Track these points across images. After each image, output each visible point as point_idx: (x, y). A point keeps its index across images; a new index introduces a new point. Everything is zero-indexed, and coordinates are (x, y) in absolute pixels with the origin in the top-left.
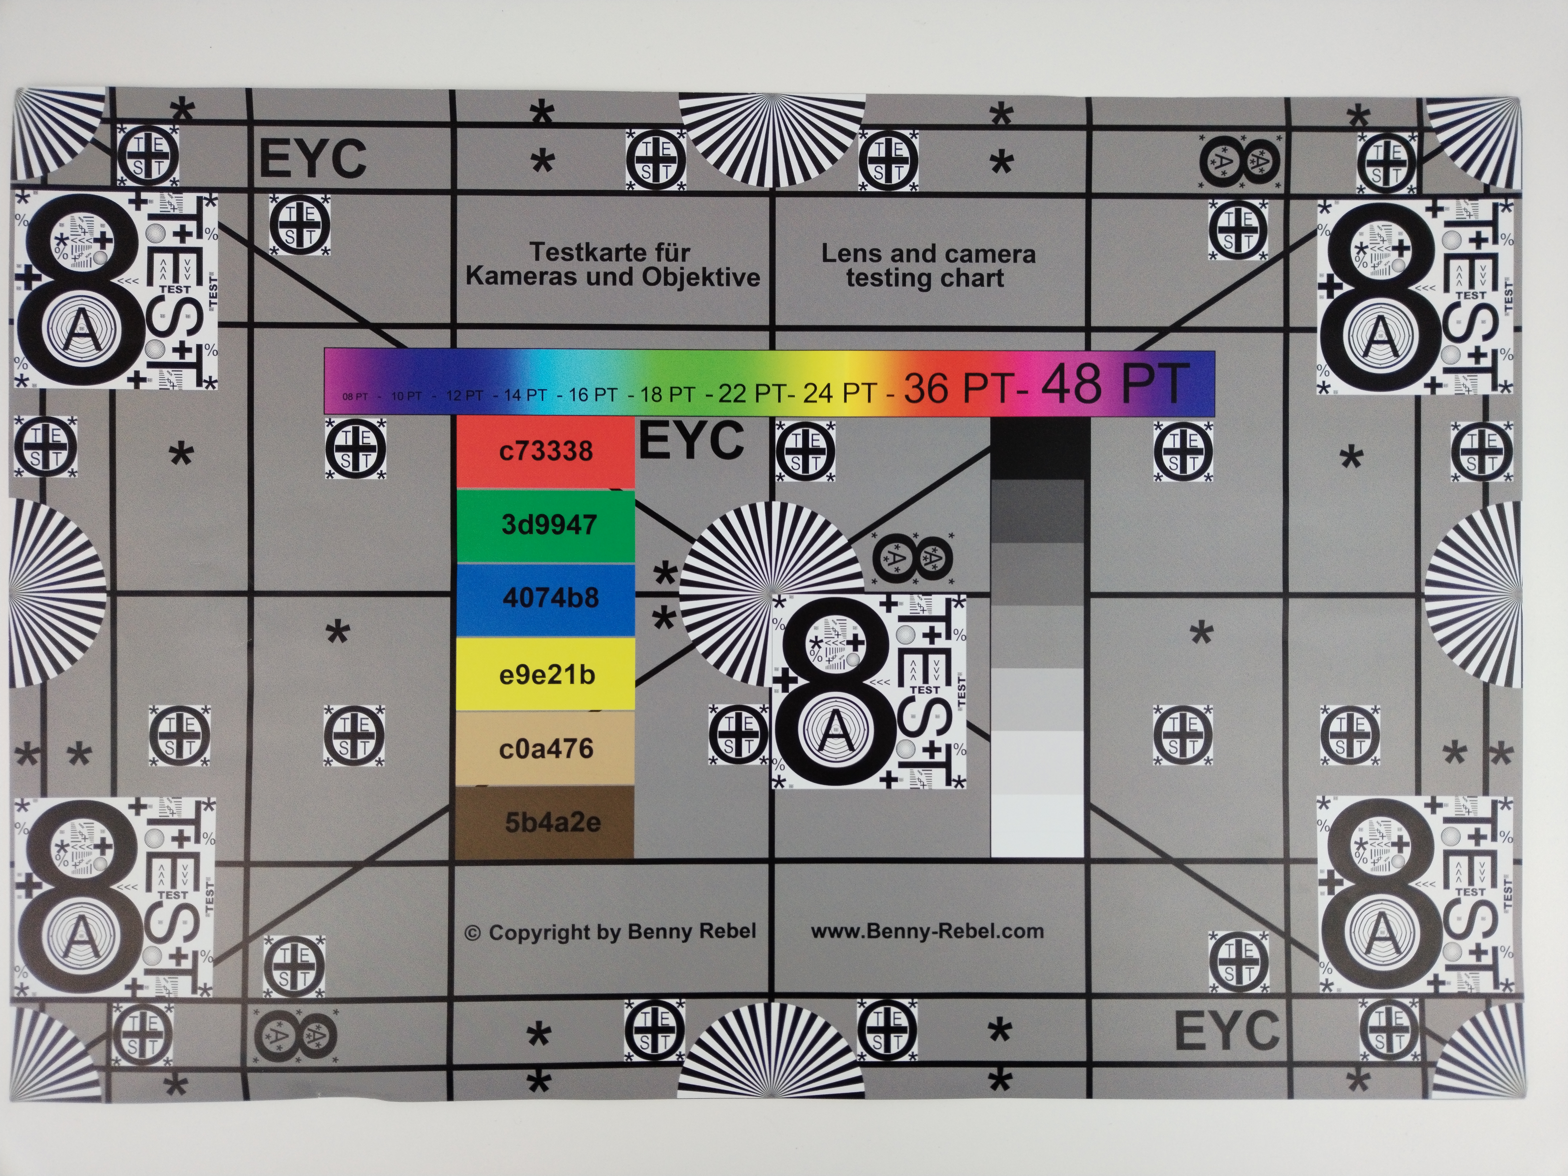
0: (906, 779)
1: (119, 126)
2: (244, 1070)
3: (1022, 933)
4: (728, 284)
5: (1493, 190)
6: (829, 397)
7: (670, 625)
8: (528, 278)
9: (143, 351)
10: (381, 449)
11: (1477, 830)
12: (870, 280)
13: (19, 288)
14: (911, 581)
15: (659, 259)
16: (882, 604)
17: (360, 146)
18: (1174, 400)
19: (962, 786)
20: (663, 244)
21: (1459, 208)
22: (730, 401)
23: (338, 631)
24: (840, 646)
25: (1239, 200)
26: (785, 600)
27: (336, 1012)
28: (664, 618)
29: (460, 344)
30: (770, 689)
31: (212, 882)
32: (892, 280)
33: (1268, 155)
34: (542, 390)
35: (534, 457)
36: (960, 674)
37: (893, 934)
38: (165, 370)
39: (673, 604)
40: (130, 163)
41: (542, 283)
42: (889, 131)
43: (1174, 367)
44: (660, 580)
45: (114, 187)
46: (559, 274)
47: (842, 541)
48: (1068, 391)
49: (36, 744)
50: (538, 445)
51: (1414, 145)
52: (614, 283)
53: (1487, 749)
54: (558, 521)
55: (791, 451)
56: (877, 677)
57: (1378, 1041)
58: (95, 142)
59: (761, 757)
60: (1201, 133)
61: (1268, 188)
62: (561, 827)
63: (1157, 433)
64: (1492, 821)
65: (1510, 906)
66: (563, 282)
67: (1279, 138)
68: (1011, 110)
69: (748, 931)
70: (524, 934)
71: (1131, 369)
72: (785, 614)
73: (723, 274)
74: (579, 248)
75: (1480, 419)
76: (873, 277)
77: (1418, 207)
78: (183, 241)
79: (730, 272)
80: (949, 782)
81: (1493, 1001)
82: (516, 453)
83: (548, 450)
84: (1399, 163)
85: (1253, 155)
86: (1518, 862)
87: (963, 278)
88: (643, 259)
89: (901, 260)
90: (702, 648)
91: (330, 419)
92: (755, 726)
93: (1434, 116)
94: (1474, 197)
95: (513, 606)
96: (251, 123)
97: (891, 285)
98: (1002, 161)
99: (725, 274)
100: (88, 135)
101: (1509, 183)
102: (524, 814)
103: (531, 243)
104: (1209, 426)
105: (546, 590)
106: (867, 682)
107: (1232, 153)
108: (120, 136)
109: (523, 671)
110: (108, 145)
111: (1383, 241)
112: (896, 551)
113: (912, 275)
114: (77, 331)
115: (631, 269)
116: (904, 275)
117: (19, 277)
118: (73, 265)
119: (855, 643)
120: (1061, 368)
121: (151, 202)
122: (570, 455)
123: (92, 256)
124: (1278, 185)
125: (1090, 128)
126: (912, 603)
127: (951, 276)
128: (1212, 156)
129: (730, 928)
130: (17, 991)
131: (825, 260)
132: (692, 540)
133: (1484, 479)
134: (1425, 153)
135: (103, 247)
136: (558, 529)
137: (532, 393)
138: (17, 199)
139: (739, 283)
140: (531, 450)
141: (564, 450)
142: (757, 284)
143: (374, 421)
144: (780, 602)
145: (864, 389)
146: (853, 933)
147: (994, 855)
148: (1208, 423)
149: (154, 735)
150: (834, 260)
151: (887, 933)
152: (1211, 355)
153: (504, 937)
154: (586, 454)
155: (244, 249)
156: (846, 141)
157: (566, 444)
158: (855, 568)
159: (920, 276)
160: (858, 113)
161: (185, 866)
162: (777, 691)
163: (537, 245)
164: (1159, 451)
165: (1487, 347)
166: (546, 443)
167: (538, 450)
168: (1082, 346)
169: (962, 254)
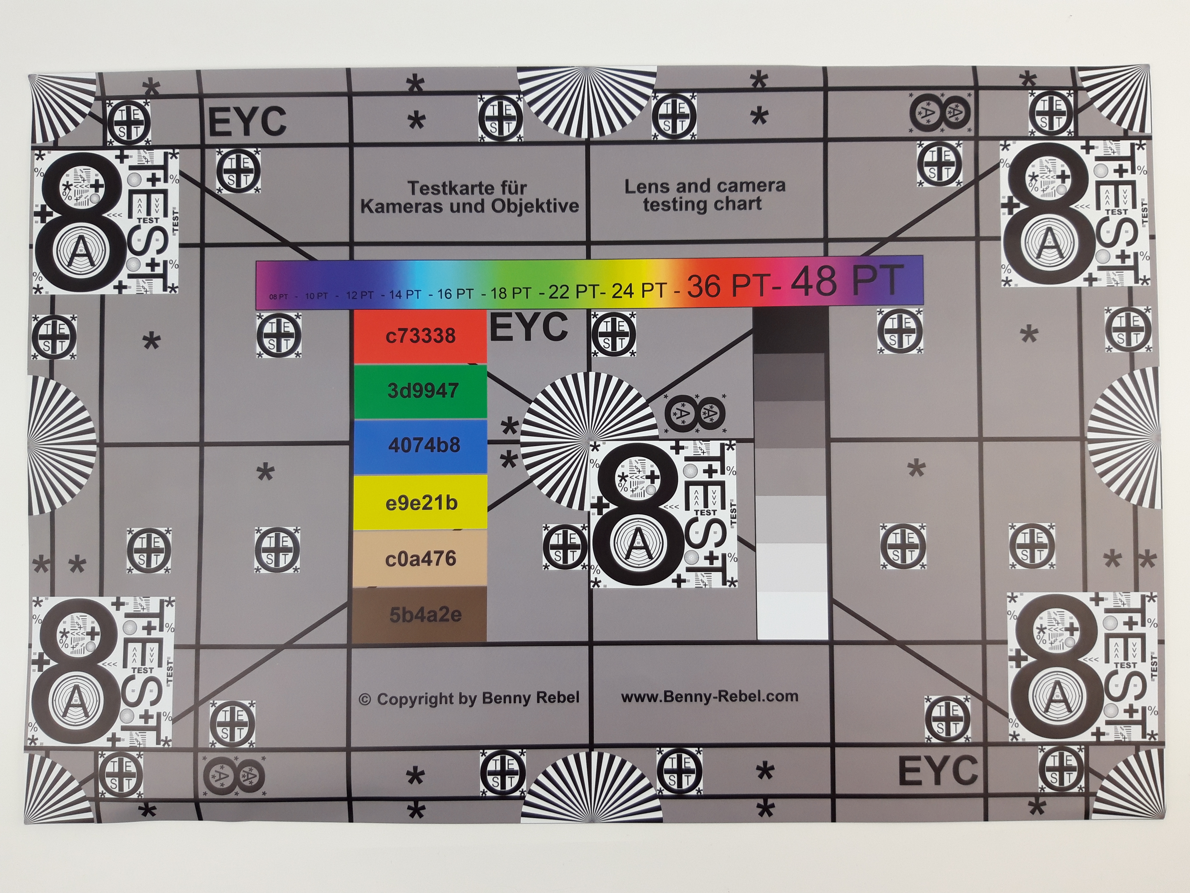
0: (692, 581)
1: (108, 101)
2: (197, 802)
3: (782, 697)
4: (555, 210)
5: (1130, 134)
6: (631, 294)
7: (513, 465)
8: (407, 208)
9: (125, 266)
10: (298, 336)
11: (1131, 618)
12: (661, 207)
13: (37, 222)
14: (694, 430)
15: (504, 193)
16: (672, 448)
17: (282, 112)
18: (892, 292)
19: (735, 586)
20: (507, 181)
21: (1105, 147)
22: (557, 298)
23: (265, 472)
24: (641, 480)
25: (940, 142)
26: (599, 446)
27: (264, 758)
28: (509, 460)
29: (356, 257)
30: (589, 513)
31: (171, 660)
32: (678, 205)
33: (961, 108)
34: (418, 291)
35: (412, 340)
36: (732, 500)
37: (684, 699)
38: (140, 280)
39: (515, 449)
40: (116, 129)
41: (417, 211)
42: (674, 94)
43: (892, 268)
44: (505, 432)
45: (105, 147)
46: (429, 204)
47: (642, 401)
48: (811, 287)
49: (47, 557)
50: (415, 332)
51: (1071, 99)
52: (471, 211)
53: (1137, 556)
54: (430, 388)
55: (603, 334)
56: (669, 503)
57: (1052, 777)
58: (91, 114)
59: (582, 564)
60: (910, 92)
61: (962, 132)
62: (432, 618)
63: (879, 317)
64: (1142, 611)
65: (1156, 676)
66: (432, 210)
67: (969, 95)
68: (766, 77)
69: (574, 698)
70: (404, 701)
71: (859, 270)
72: (599, 456)
73: (551, 203)
74: (444, 185)
75: (1126, 305)
76: (663, 204)
77: (1076, 146)
78: (154, 185)
79: (557, 202)
80: (724, 582)
81: (1141, 747)
82: (398, 337)
83: (422, 335)
84: (1060, 113)
85: (950, 108)
86: (1161, 642)
87: (731, 204)
88: (492, 193)
89: (684, 191)
90: (537, 482)
91: (260, 314)
92: (577, 540)
93: (1084, 79)
94: (1116, 139)
95: (396, 451)
96: (201, 96)
97: (677, 210)
98: (759, 115)
99: (553, 204)
100: (86, 110)
101: (1142, 128)
102: (404, 608)
103: (409, 182)
104: (919, 312)
105: (420, 439)
106: (661, 507)
107: (934, 106)
108: (109, 109)
109: (403, 500)
110: (101, 117)
111: (1050, 171)
112: (682, 408)
113: (693, 202)
114: (78, 252)
115: (483, 200)
117: (36, 214)
118: (75, 205)
119: (652, 477)
120: (806, 270)
121: (131, 157)
122: (439, 338)
123: (89, 197)
124: (970, 130)
125: (826, 89)
126: (695, 447)
127: (722, 202)
128: (919, 109)
129: (559, 696)
130: (29, 742)
131: (627, 191)
132: (530, 402)
133: (1131, 351)
134: (1080, 106)
135: (97, 191)
136: (430, 394)
137: (410, 293)
138: (36, 157)
139: (563, 210)
140: (410, 335)
141: (434, 335)
142: (577, 211)
143: (292, 314)
144: (595, 447)
145: (657, 288)
146: (653, 698)
147: (760, 638)
148: (919, 309)
149: (131, 551)
150: (634, 192)
151: (679, 698)
152: (921, 258)
153: (388, 703)
154: (450, 338)
155: (198, 190)
156: (643, 102)
157: (435, 330)
158: (651, 421)
159: (699, 203)
160: (651, 80)
161: (152, 648)
162: (594, 514)
163: (413, 183)
164: (882, 331)
165: (1130, 251)
166: (420, 330)
167: (415, 335)
168: (821, 253)
169: (730, 186)
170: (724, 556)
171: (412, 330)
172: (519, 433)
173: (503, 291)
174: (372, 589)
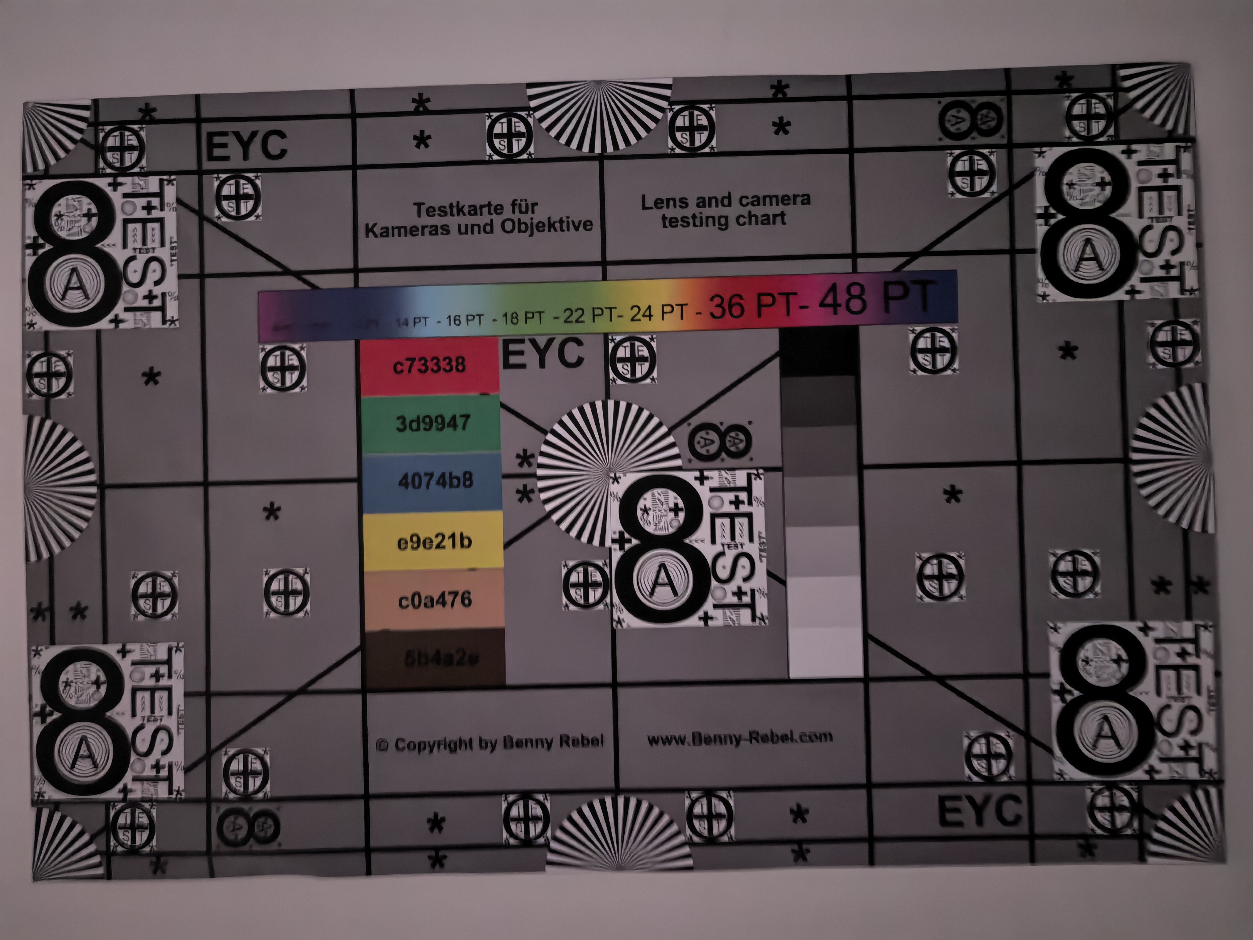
0: (719, 618)
1: (101, 127)
2: (209, 854)
3: (815, 738)
4: (568, 230)
5: (1174, 135)
6: (650, 316)
7: (530, 500)
8: (413, 231)
9: (121, 299)
10: (302, 368)
11: (1183, 649)
12: (680, 223)
13: (29, 255)
14: (719, 459)
15: (514, 212)
16: (696, 478)
17: (282, 135)
18: (925, 309)
19: (765, 622)
20: (516, 200)
21: (1148, 150)
22: (572, 322)
23: (272, 511)
24: (664, 513)
25: (971, 151)
26: (620, 478)
27: (279, 808)
28: (525, 494)
29: (361, 284)
30: (610, 549)
31: (182, 708)
32: (698, 223)
33: (993, 114)
34: (425, 318)
35: (420, 370)
36: (760, 533)
37: (713, 741)
38: (138, 313)
39: (531, 483)
40: (109, 155)
41: (423, 234)
42: (691, 105)
43: (924, 283)
44: (521, 465)
45: (97, 174)
46: (436, 226)
47: (664, 430)
48: (840, 305)
49: (46, 605)
50: (423, 361)
51: (1111, 102)
52: (479, 233)
53: (1188, 583)
54: (439, 420)
55: (621, 360)
56: (694, 537)
57: (1103, 818)
58: (83, 141)
59: (604, 602)
60: (940, 99)
61: (994, 140)
62: (448, 662)
63: (912, 336)
64: (1196, 641)
66: (439, 233)
67: (1002, 100)
68: (787, 86)
69: (598, 741)
70: (422, 746)
71: (889, 286)
72: (619, 489)
73: (564, 222)
74: (451, 206)
75: (1171, 317)
76: (682, 220)
77: (1115, 150)
78: (149, 214)
79: (570, 220)
80: (754, 619)
82: (406, 367)
84: (1098, 117)
85: (981, 114)
87: (753, 219)
88: (501, 213)
89: (704, 206)
90: (555, 517)
91: (263, 347)
92: (598, 578)
93: (1126, 78)
94: (1159, 141)
95: (407, 488)
96: (198, 121)
97: (697, 226)
98: (781, 126)
99: (566, 222)
100: (78, 136)
101: (1187, 130)
102: (419, 651)
103: (415, 204)
104: (953, 330)
105: (431, 475)
106: (687, 541)
107: (964, 114)
108: (101, 135)
109: (415, 539)
110: (93, 143)
111: (1088, 178)
112: (707, 437)
113: (713, 218)
114: (72, 285)
115: (492, 220)
116: (707, 218)
117: (28, 246)
118: (68, 235)
119: (676, 510)
120: (833, 288)
121: (125, 184)
122: (448, 368)
123: (82, 227)
124: (1003, 137)
125: (850, 98)
126: (720, 476)
127: (744, 217)
128: (948, 116)
129: (583, 739)
130: (36, 796)
131: (644, 208)
133: (1177, 366)
134: (1120, 108)
135: (89, 220)
136: (440, 427)
137: (417, 320)
138: (27, 187)
139: (577, 229)
140: (418, 365)
141: (443, 364)
142: (591, 229)
143: (297, 347)
144: (616, 479)
145: (677, 309)
146: (681, 740)
147: (793, 675)
148: (953, 327)
149: (135, 596)
150: (651, 208)
152: (954, 272)
153: (407, 748)
154: (460, 367)
155: (195, 219)
156: (658, 115)
157: (445, 359)
158: (675, 451)
159: (720, 217)
160: (667, 92)
161: (161, 697)
162: (615, 550)
163: (419, 205)
164: (914, 351)
165: (1175, 260)
166: (429, 359)
167: (423, 365)
168: (850, 270)
169: (752, 200)
170: (753, 591)
171: (420, 359)
172: (535, 465)
173: (515, 315)
174: (385, 633)
